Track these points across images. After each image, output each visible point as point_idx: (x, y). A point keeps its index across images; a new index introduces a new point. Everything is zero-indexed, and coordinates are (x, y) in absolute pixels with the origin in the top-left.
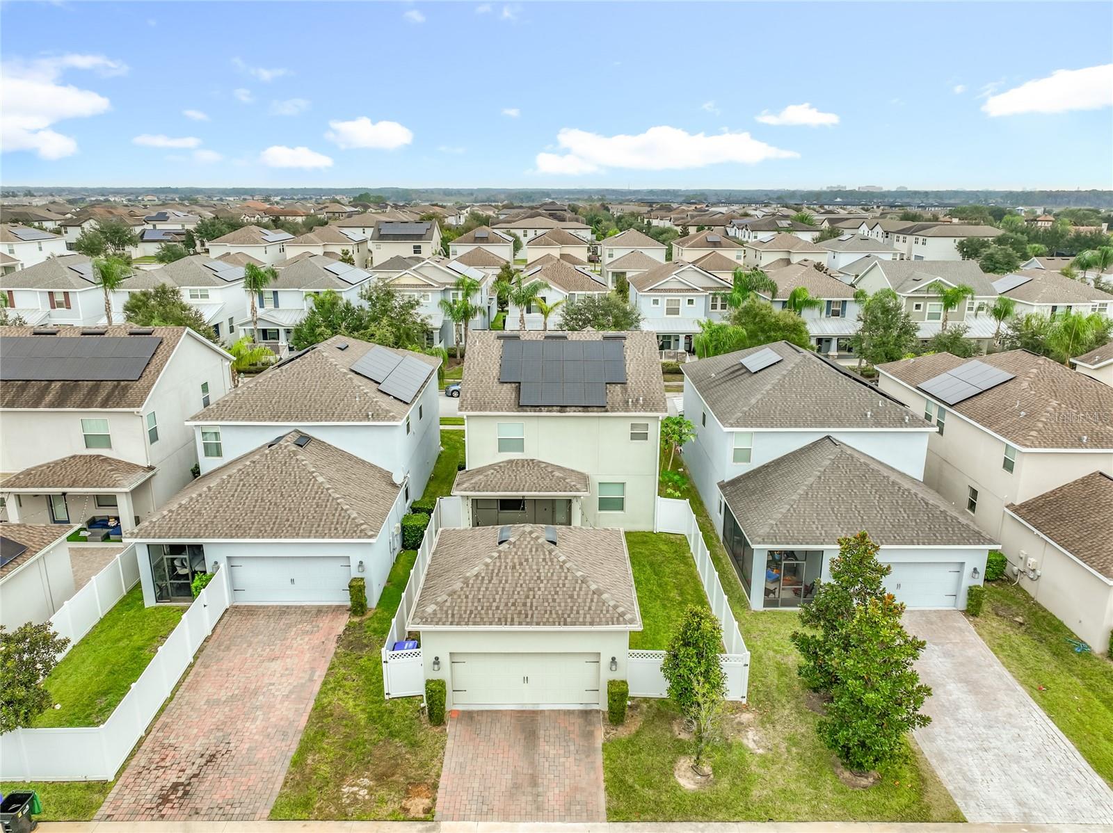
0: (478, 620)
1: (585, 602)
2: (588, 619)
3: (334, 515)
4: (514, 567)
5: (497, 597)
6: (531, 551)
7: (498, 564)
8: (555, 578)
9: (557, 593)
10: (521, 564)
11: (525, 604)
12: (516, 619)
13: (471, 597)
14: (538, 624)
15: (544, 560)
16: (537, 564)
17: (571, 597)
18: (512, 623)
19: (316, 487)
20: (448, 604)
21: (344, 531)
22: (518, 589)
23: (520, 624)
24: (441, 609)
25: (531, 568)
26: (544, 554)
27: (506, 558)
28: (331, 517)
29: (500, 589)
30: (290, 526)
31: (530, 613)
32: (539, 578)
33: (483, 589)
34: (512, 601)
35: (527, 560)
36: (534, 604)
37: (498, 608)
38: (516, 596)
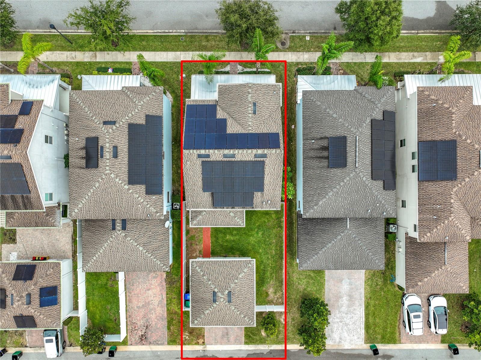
0: (210, 324)
1: (240, 320)
2: (241, 324)
3: (152, 263)
4: (219, 311)
5: (214, 319)
6: (223, 306)
7: (214, 310)
8: (231, 314)
9: (232, 318)
10: (221, 310)
11: (223, 321)
12: (220, 324)
13: (207, 319)
14: (227, 325)
15: (228, 309)
16: (226, 310)
17: (236, 319)
18: (219, 325)
19: (140, 252)
20: (201, 321)
21: (158, 269)
22: (220, 317)
23: (222, 325)
24: (199, 322)
25: (224, 311)
26: (228, 307)
27: (216, 308)
28: (151, 264)
29: (215, 317)
30: (138, 267)
31: (224, 323)
32: (226, 314)
33: (210, 317)
34: (219, 320)
35: (222, 309)
36: (225, 320)
37: (215, 322)
38: (220, 318)
